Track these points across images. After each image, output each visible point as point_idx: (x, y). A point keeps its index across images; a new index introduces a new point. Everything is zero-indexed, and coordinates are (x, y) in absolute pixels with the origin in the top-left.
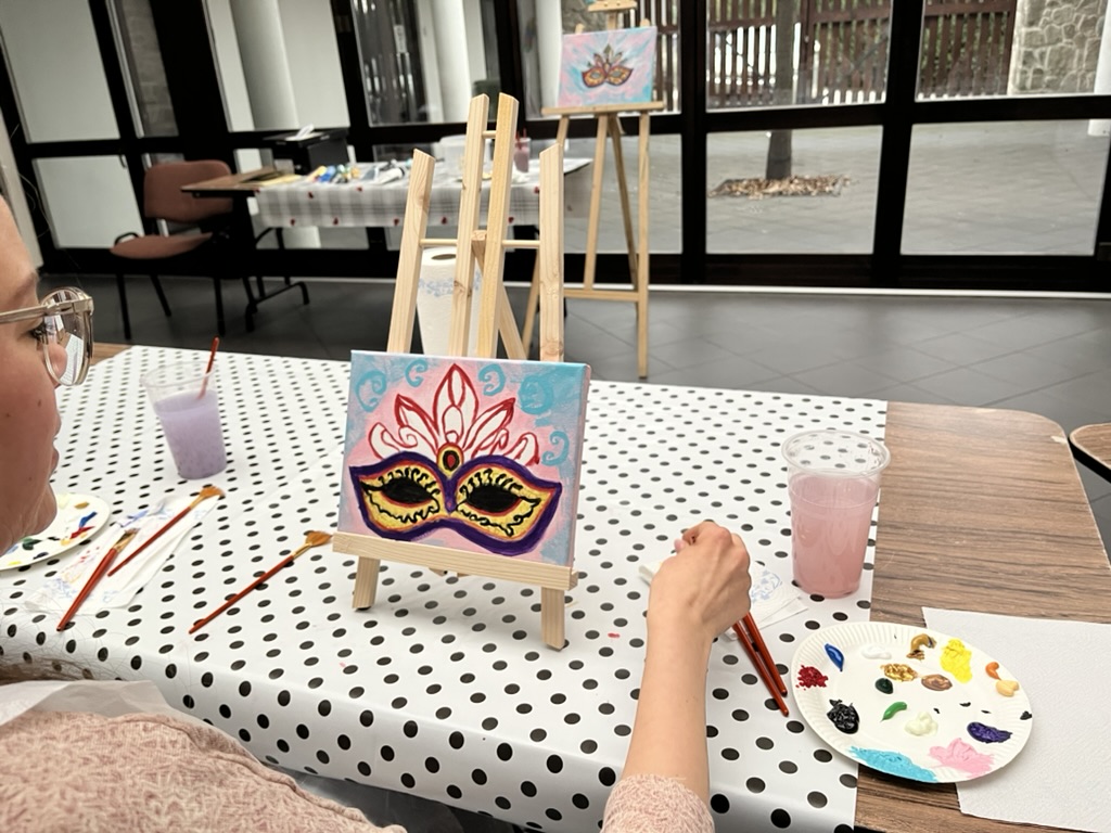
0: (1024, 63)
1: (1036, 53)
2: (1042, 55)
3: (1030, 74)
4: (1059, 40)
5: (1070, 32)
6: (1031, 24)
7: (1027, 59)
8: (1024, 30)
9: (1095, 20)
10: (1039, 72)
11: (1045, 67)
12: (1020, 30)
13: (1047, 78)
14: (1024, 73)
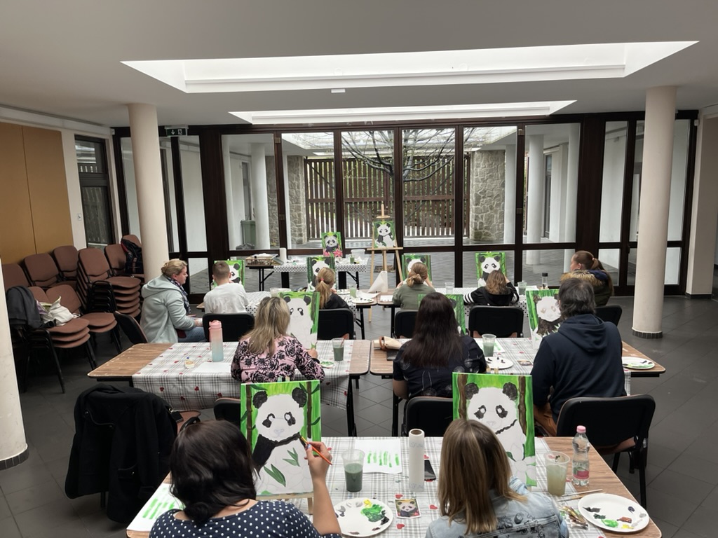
0: (475, 220)
1: (480, 216)
2: (482, 217)
3: (478, 223)
4: (488, 211)
5: (491, 208)
6: (476, 205)
7: (476, 218)
8: (474, 207)
9: (500, 204)
10: (481, 223)
11: (484, 222)
12: (472, 207)
13: (485, 225)
14: (476, 223)
